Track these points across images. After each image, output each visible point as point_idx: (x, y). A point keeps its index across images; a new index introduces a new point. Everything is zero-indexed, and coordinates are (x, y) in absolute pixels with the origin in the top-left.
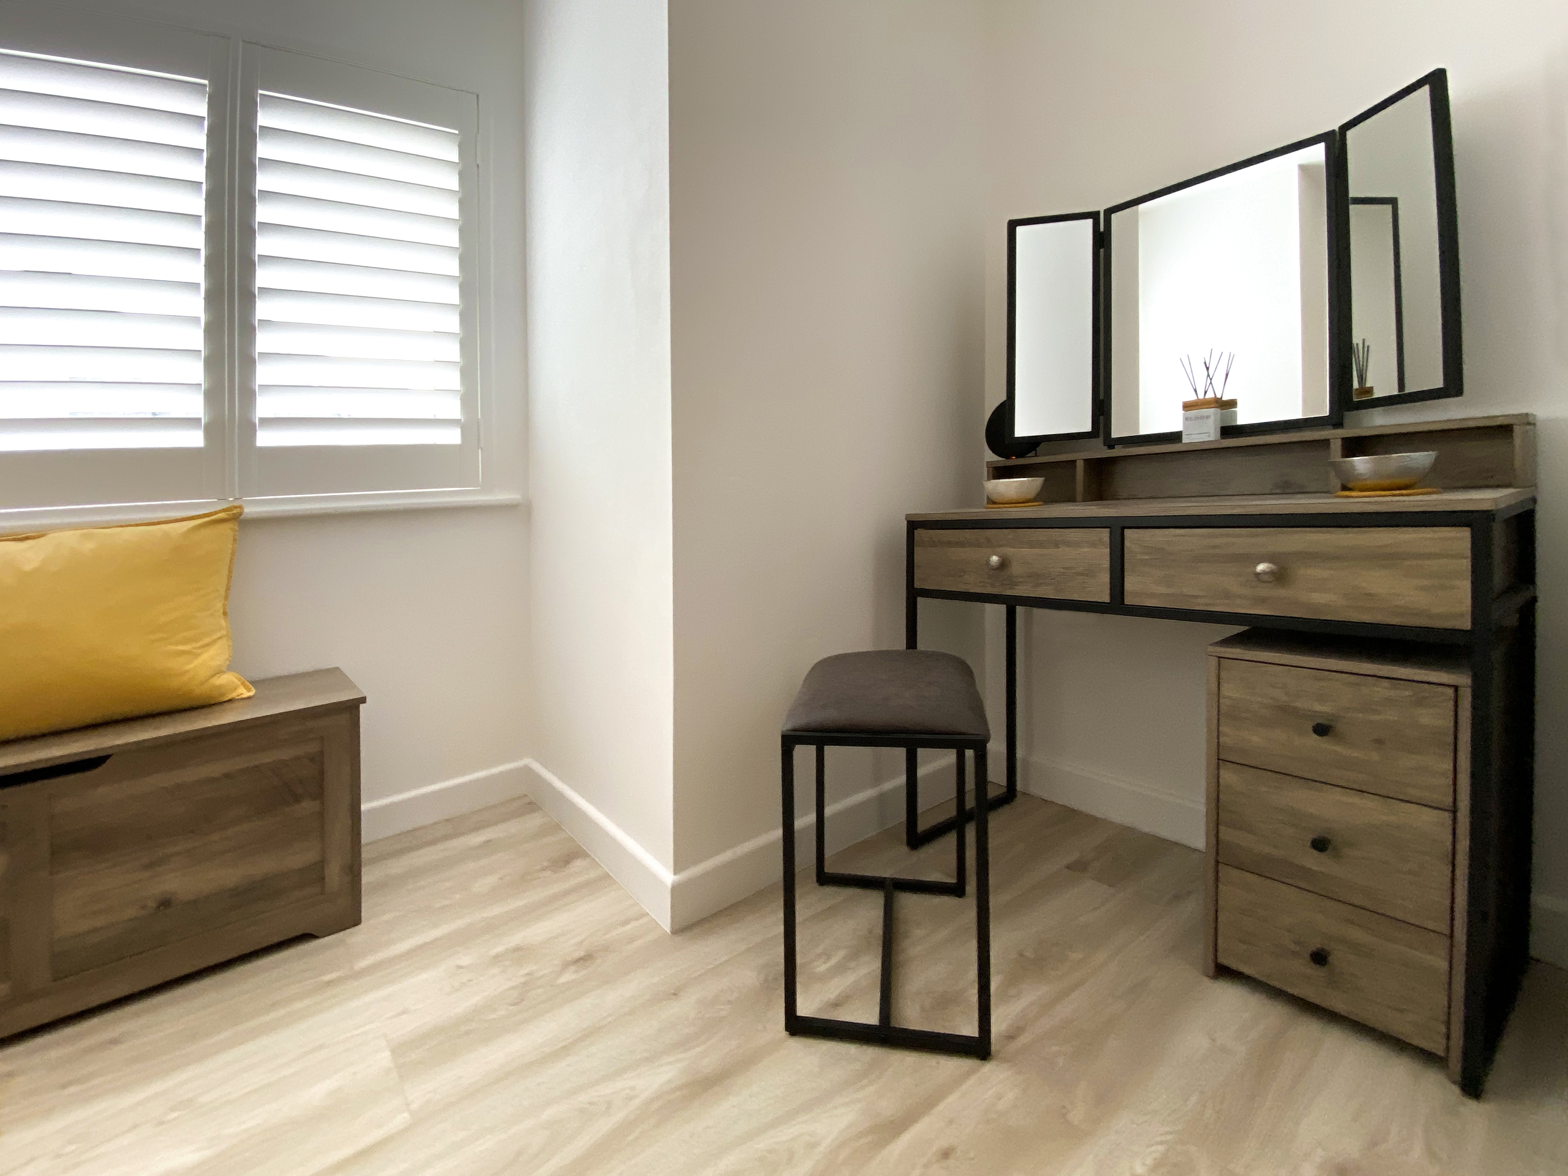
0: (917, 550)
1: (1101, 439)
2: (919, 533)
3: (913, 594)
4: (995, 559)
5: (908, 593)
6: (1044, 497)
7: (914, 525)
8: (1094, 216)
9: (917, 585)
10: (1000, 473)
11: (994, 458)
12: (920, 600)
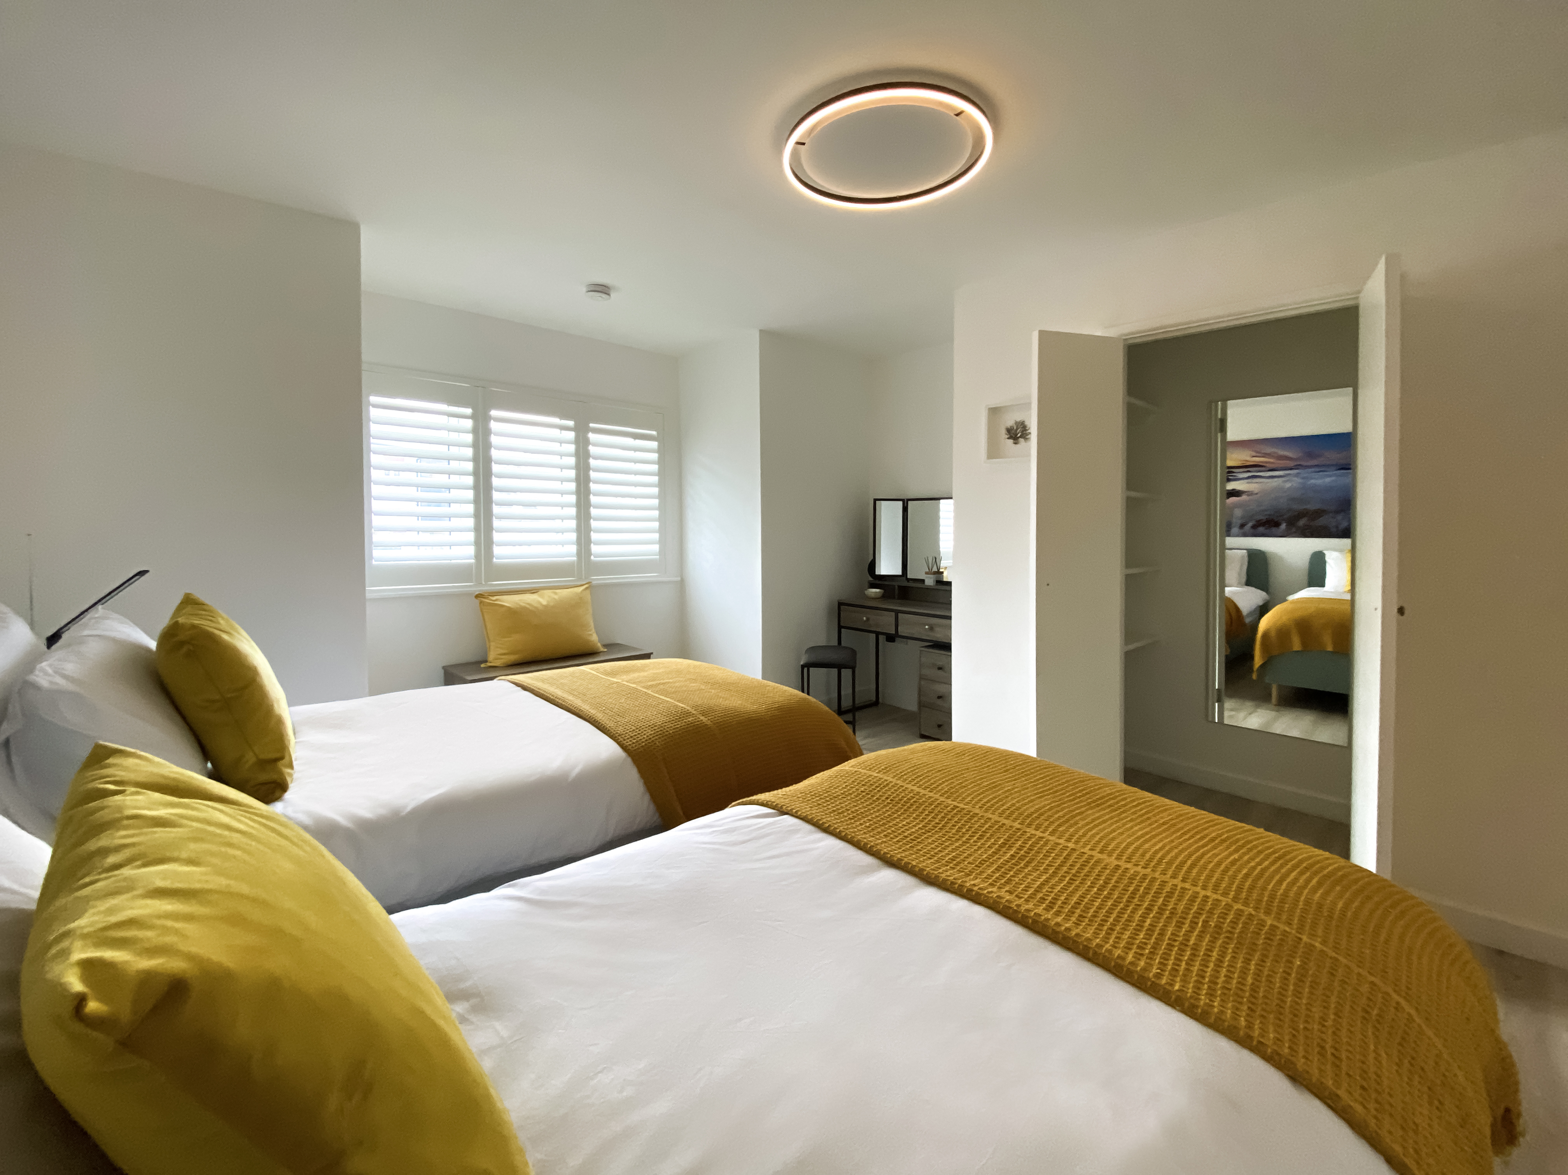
0: (842, 613)
1: (904, 578)
2: (842, 607)
3: (840, 627)
4: (865, 618)
5: (838, 627)
6: (884, 597)
7: (840, 604)
8: (903, 500)
9: (842, 624)
10: (873, 586)
11: (871, 579)
12: (843, 630)
